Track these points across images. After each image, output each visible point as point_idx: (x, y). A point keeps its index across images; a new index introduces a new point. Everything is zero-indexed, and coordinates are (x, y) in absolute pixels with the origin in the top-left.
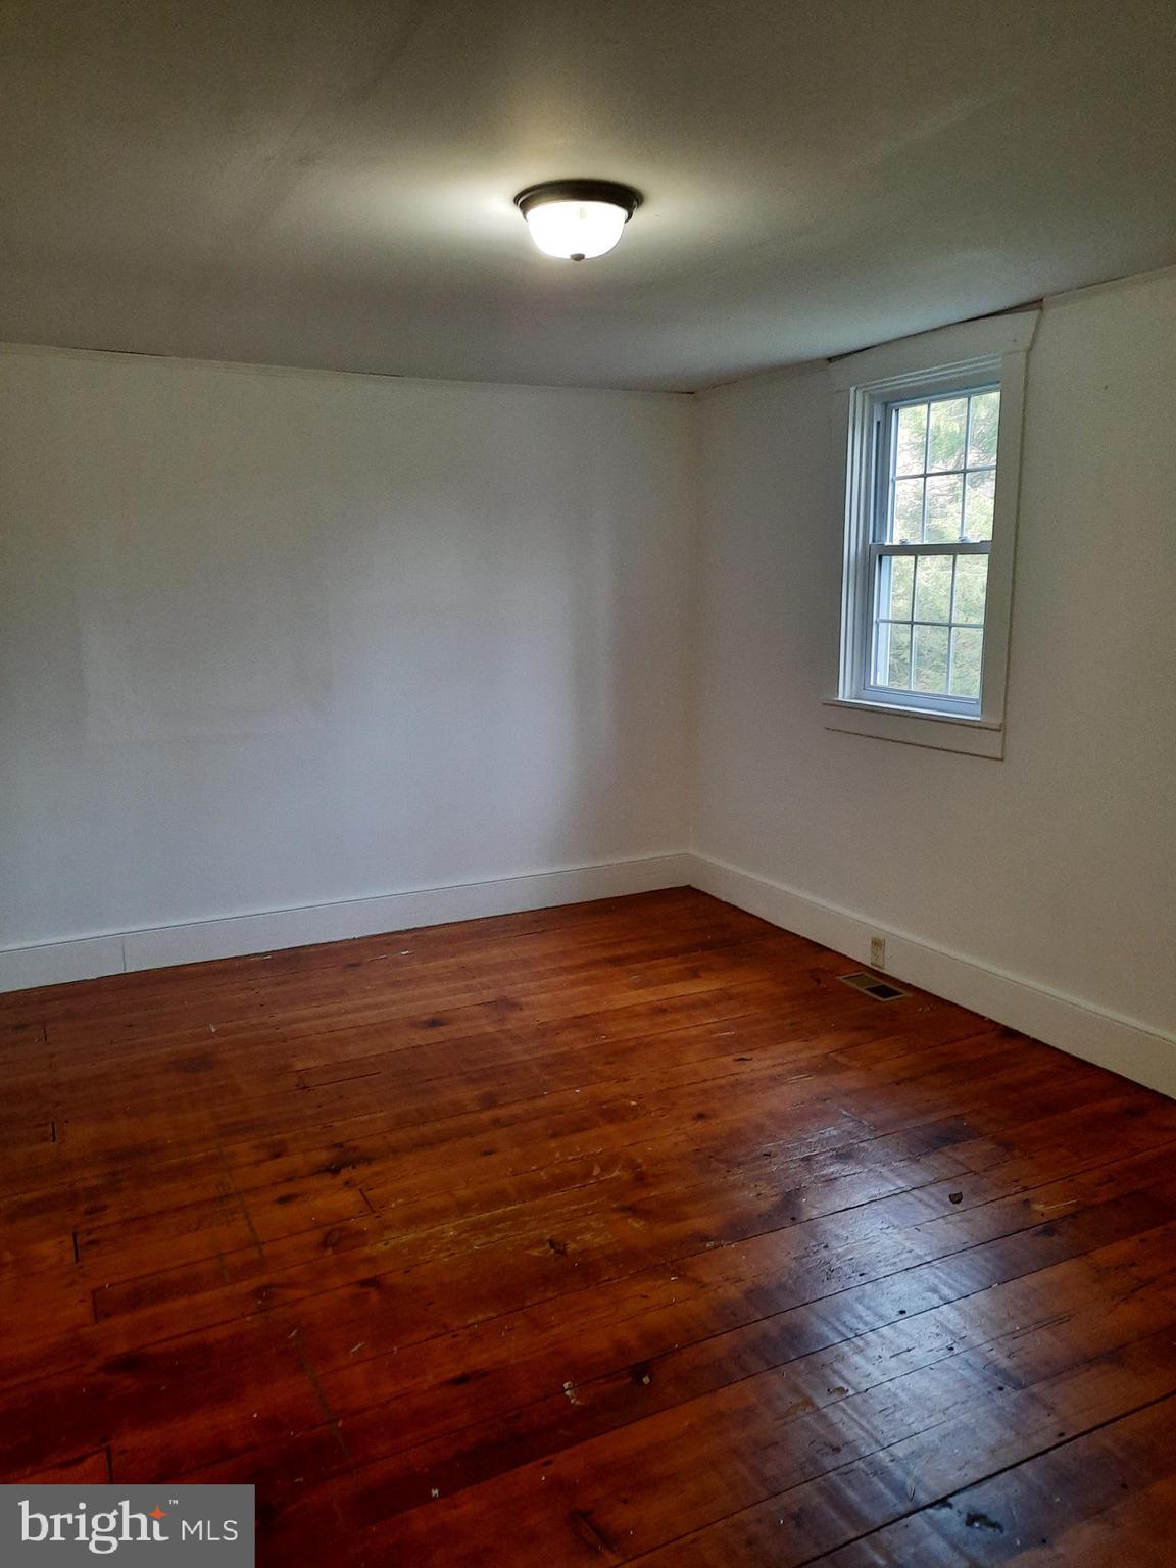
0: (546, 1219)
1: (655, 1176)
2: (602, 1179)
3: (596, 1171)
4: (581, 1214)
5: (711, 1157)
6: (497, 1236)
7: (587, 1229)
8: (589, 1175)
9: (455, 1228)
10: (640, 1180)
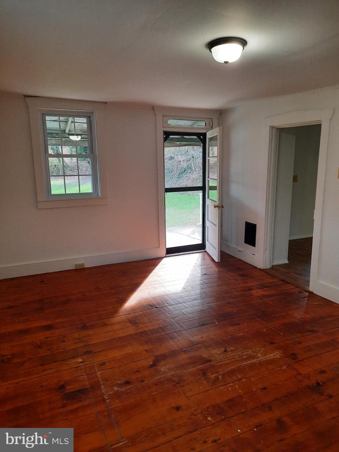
0: (232, 359)
1: (199, 374)
2: (218, 374)
3: (220, 377)
4: (222, 360)
5: (178, 383)
6: (245, 353)
7: (219, 355)
8: (223, 375)
9: (259, 357)
10: (204, 373)
